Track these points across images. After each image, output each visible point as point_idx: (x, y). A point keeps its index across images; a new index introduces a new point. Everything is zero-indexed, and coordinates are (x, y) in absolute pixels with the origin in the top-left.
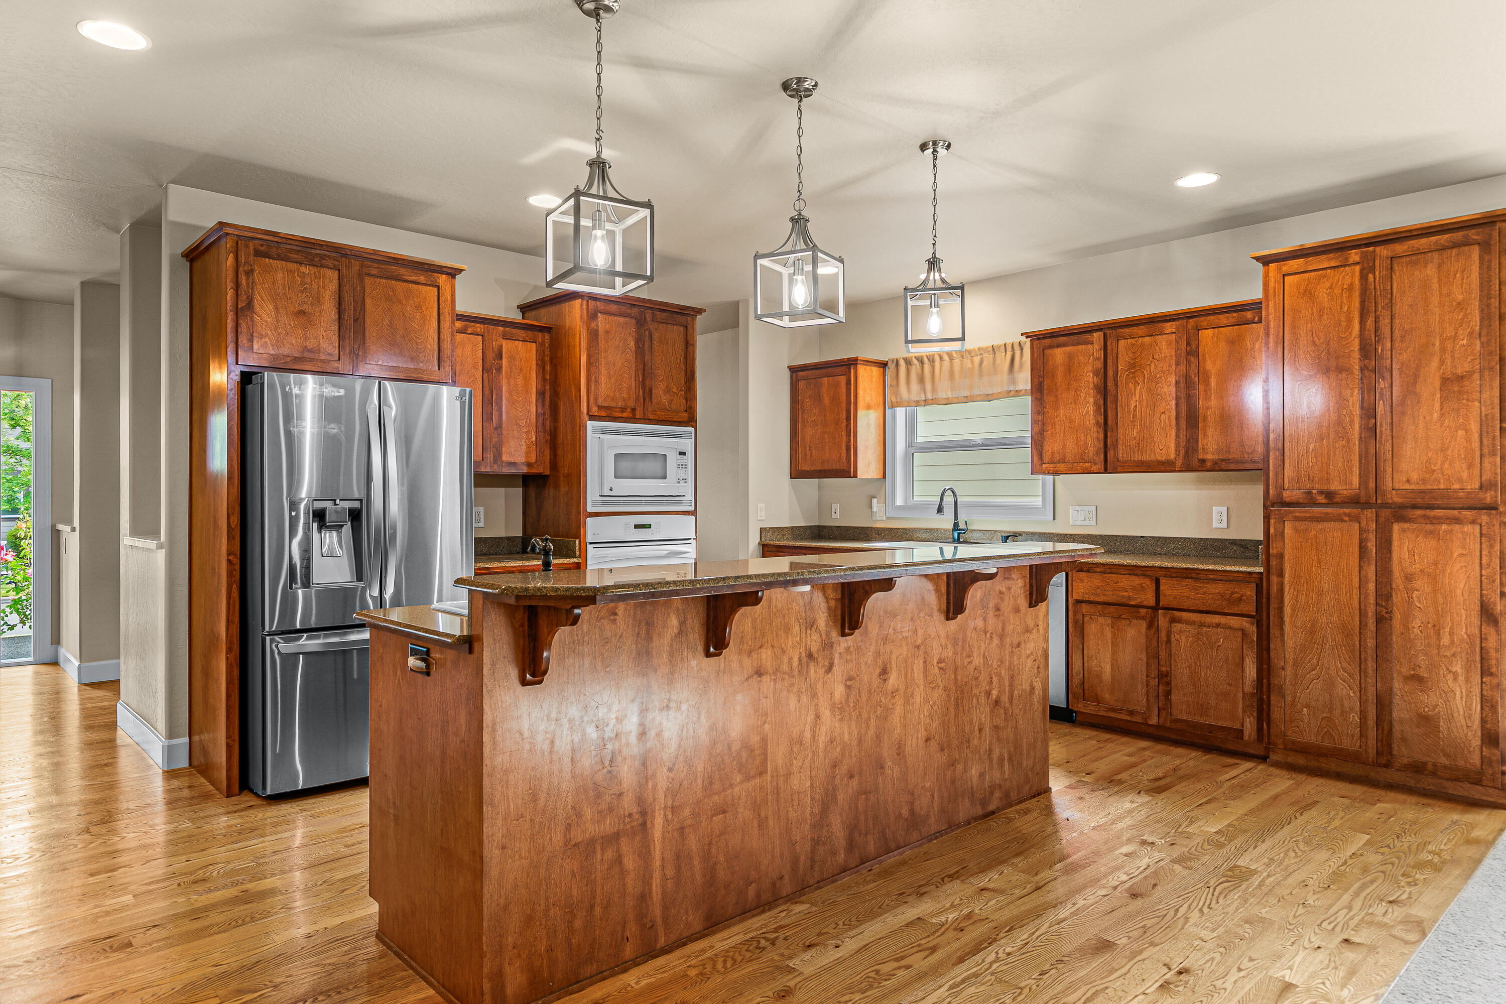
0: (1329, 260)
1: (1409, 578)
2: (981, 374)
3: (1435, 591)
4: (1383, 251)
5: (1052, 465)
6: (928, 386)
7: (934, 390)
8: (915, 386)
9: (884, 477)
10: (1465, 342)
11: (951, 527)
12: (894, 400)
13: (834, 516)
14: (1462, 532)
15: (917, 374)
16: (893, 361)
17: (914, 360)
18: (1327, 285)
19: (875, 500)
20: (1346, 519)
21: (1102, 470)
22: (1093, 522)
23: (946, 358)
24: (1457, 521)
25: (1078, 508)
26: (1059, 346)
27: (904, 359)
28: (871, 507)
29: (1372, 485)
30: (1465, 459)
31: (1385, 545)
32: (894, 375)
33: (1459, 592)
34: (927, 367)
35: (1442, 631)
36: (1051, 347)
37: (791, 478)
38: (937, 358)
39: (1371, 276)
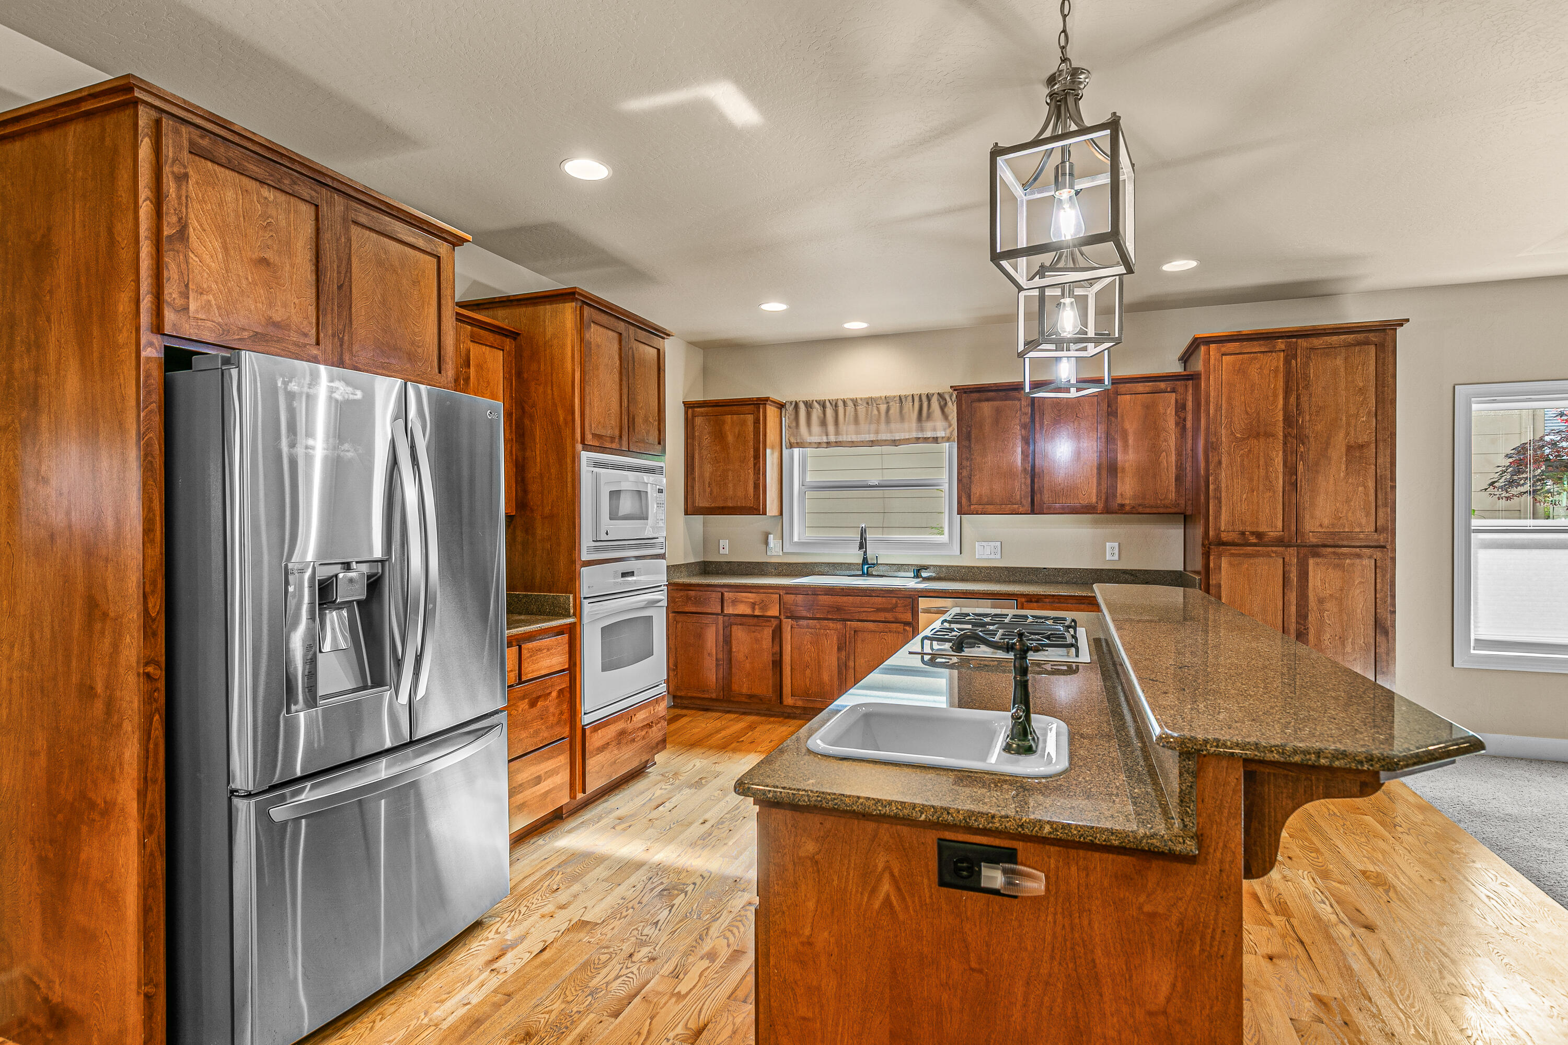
0: (1260, 345)
1: (1321, 601)
2: (888, 421)
3: (1341, 611)
4: (1302, 343)
5: (981, 507)
6: (831, 428)
7: (837, 433)
8: (816, 428)
9: (781, 514)
10: (1364, 419)
11: (861, 561)
12: (793, 440)
13: (722, 551)
14: (1362, 565)
15: (819, 417)
16: (791, 403)
17: (816, 404)
18: (1258, 366)
19: (771, 537)
20: (1273, 555)
21: (1029, 512)
22: (998, 556)
23: (850, 404)
24: (1359, 556)
25: (984, 544)
26: (988, 400)
27: (803, 402)
28: (766, 543)
29: (1293, 528)
30: (1364, 508)
31: (1303, 576)
32: (793, 417)
33: (1359, 611)
34: (829, 411)
35: (1346, 642)
36: (980, 400)
37: (686, 513)
38: (840, 404)
39: (1293, 361)
